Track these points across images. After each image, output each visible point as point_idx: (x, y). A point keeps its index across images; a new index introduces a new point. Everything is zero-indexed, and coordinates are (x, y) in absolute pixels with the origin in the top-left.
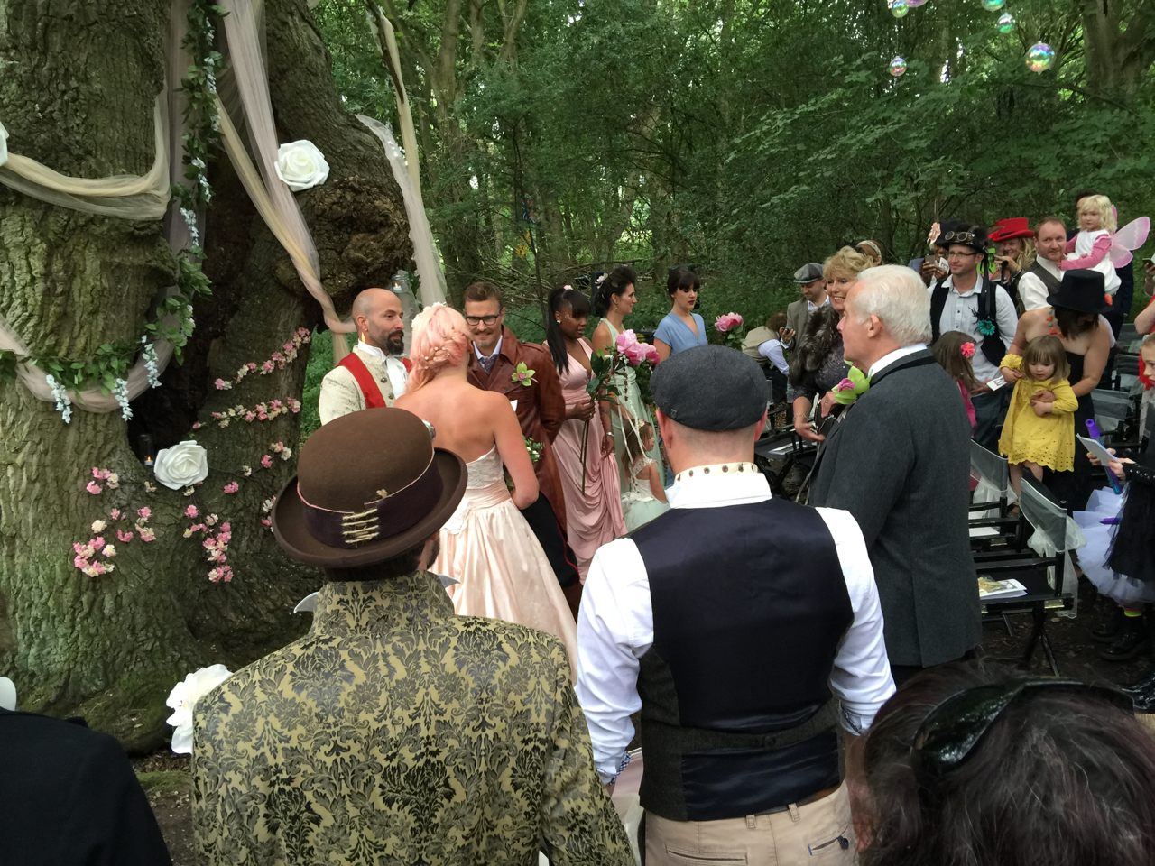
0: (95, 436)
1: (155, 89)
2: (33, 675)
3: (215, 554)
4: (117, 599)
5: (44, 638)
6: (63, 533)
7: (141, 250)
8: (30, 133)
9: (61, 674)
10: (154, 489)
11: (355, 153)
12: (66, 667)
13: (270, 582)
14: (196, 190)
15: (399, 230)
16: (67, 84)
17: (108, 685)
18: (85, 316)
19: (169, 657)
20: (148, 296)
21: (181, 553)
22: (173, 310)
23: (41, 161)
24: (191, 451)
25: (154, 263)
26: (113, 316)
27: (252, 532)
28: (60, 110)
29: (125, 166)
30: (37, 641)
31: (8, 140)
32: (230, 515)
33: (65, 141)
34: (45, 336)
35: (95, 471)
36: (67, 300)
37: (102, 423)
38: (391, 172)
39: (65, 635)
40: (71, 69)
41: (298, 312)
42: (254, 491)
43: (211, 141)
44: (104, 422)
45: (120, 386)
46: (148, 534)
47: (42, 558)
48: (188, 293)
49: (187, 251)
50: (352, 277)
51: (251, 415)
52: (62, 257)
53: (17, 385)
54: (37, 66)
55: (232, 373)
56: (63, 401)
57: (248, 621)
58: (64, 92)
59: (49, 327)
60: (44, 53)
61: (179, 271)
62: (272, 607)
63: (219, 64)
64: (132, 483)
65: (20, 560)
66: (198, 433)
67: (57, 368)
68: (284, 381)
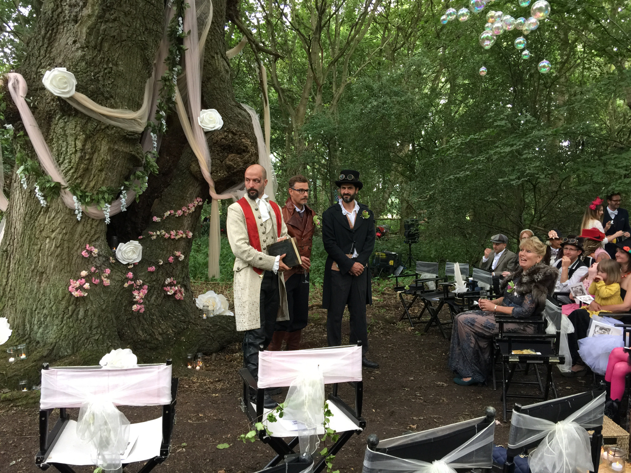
0: (91, 230)
1: (148, 75)
2: (38, 342)
3: (137, 297)
4: (86, 311)
5: (47, 325)
6: (66, 275)
7: (128, 145)
8: (87, 84)
9: (52, 344)
10: (114, 261)
11: (237, 118)
12: (55, 341)
13: (162, 320)
14: (160, 126)
15: (252, 155)
16: (107, 65)
17: (73, 353)
18: (97, 171)
19: (105, 344)
20: (128, 168)
21: (121, 296)
22: (139, 178)
23: (89, 97)
24: (135, 247)
25: (133, 153)
26: (110, 174)
27: (158, 294)
28: (102, 76)
29: (128, 106)
30: (43, 326)
31: (77, 86)
32: (148, 282)
33: (102, 90)
34: (76, 179)
35: (88, 246)
36: (90, 163)
37: (95, 224)
38: (253, 130)
39: (57, 325)
40: (110, 59)
41: (198, 189)
42: (163, 273)
43: (171, 105)
44: (96, 224)
45: (107, 207)
46: (107, 282)
47: (54, 285)
48: (147, 171)
49: (150, 152)
50: (226, 173)
51: (167, 235)
52: (91, 143)
53: (59, 200)
54: (95, 56)
55: (162, 214)
56: (78, 210)
57: (148, 337)
58: (106, 69)
59: (79, 174)
60: (99, 51)
61: (144, 159)
62: (161, 332)
63: (180, 71)
64: (104, 256)
65: (43, 284)
66: (140, 241)
67: (79, 193)
68: (187, 222)
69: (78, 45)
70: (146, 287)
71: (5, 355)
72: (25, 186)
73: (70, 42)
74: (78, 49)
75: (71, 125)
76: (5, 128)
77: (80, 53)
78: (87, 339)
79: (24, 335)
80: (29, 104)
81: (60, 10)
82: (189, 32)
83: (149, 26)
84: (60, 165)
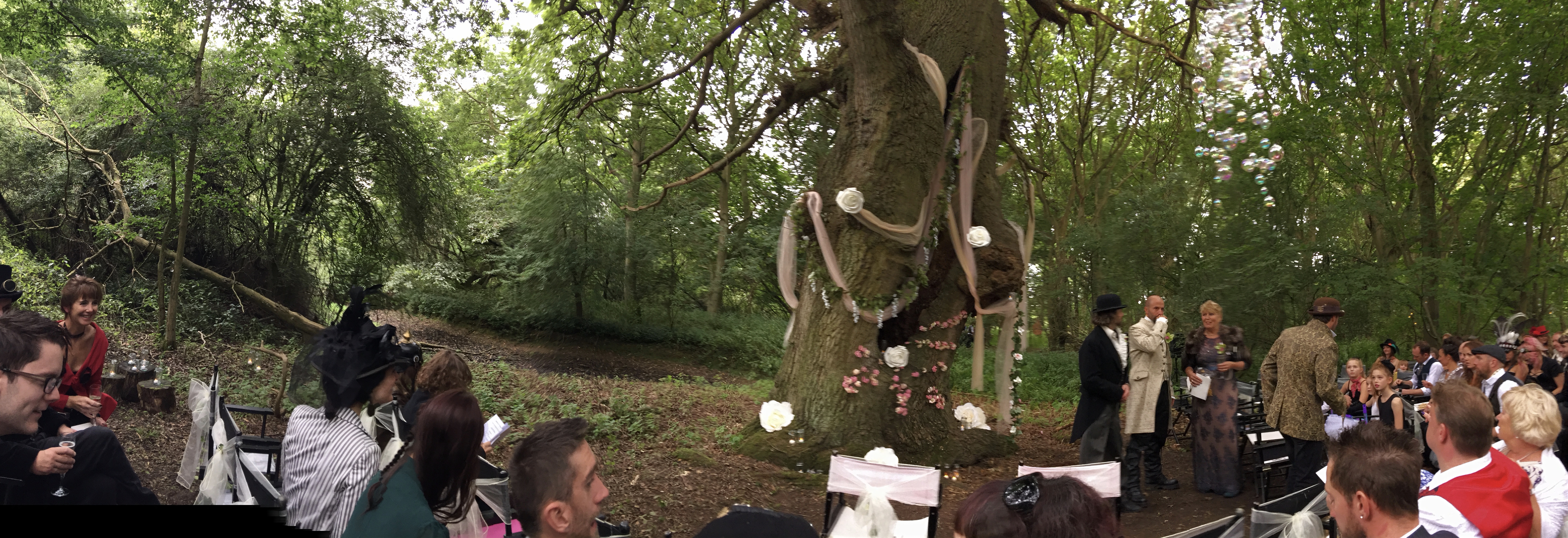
0: (865, 332)
1: (925, 195)
2: (814, 430)
3: (901, 400)
4: (856, 407)
5: (823, 414)
6: (841, 372)
7: (903, 257)
8: (872, 202)
10: (882, 363)
14: (932, 241)
16: (891, 185)
17: (842, 446)
18: (874, 279)
20: (901, 277)
21: (886, 397)
22: (910, 287)
23: (873, 213)
24: (903, 352)
25: (907, 264)
26: (885, 282)
27: (920, 400)
28: (885, 195)
29: (906, 222)
30: (819, 414)
32: (912, 386)
33: (885, 208)
34: (857, 284)
35: (861, 347)
36: (869, 271)
39: (831, 415)
40: (894, 179)
41: (963, 302)
42: (926, 381)
43: (943, 222)
44: (870, 327)
45: (881, 312)
46: (875, 382)
48: (918, 282)
51: (932, 345)
52: (872, 253)
53: (841, 303)
54: (881, 177)
55: (928, 325)
56: (856, 313)
57: (909, 441)
58: (890, 188)
59: (859, 280)
60: (885, 172)
61: (916, 270)
62: (921, 437)
63: (954, 190)
64: (875, 357)
65: (822, 378)
66: (907, 346)
67: (858, 299)
68: (951, 334)
69: (867, 167)
70: (909, 391)
71: (786, 436)
72: (814, 289)
73: (860, 164)
74: (867, 170)
75: (856, 237)
76: (802, 239)
77: (868, 174)
78: (855, 433)
79: (803, 421)
80: (823, 218)
81: (853, 136)
82: (965, 153)
83: (929, 149)
84: (843, 272)
